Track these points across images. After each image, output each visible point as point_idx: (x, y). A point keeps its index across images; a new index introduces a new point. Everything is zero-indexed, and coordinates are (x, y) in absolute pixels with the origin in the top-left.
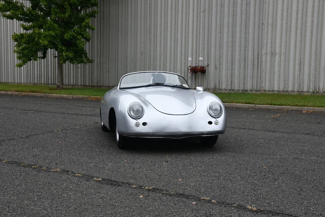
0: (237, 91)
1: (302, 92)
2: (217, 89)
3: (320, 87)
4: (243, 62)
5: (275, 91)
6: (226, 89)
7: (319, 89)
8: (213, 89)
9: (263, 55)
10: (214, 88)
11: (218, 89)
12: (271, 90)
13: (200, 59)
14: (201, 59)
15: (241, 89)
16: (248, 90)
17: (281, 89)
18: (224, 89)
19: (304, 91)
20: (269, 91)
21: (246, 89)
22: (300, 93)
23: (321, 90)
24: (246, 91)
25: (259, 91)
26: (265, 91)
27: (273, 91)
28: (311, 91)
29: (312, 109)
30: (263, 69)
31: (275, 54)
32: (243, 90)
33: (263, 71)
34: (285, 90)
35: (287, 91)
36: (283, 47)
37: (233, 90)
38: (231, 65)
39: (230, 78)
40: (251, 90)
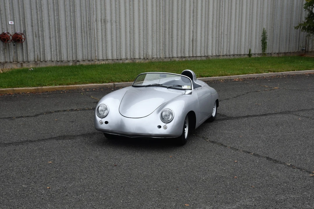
0: (67, 62)
1: (134, 59)
2: (40, 61)
3: (149, 54)
4: (73, 29)
5: (109, 60)
6: (53, 60)
7: (149, 56)
8: (34, 61)
9: (94, 22)
10: (36, 60)
11: (42, 61)
12: (105, 58)
13: (10, 23)
14: (12, 23)
15: (72, 60)
16: (80, 60)
17: (115, 58)
18: (50, 61)
19: (136, 59)
20: (103, 60)
21: (78, 60)
22: (133, 60)
23: (150, 57)
24: (78, 61)
25: (92, 60)
26: (99, 60)
27: (108, 60)
28: (142, 57)
29: (237, 77)
30: (95, 37)
31: (107, 22)
32: (74, 61)
33: (95, 39)
34: (119, 58)
35: (121, 59)
36: (114, 15)
37: (62, 61)
38: (57, 31)
39: (58, 47)
40: (84, 61)
